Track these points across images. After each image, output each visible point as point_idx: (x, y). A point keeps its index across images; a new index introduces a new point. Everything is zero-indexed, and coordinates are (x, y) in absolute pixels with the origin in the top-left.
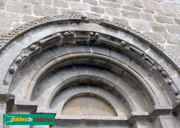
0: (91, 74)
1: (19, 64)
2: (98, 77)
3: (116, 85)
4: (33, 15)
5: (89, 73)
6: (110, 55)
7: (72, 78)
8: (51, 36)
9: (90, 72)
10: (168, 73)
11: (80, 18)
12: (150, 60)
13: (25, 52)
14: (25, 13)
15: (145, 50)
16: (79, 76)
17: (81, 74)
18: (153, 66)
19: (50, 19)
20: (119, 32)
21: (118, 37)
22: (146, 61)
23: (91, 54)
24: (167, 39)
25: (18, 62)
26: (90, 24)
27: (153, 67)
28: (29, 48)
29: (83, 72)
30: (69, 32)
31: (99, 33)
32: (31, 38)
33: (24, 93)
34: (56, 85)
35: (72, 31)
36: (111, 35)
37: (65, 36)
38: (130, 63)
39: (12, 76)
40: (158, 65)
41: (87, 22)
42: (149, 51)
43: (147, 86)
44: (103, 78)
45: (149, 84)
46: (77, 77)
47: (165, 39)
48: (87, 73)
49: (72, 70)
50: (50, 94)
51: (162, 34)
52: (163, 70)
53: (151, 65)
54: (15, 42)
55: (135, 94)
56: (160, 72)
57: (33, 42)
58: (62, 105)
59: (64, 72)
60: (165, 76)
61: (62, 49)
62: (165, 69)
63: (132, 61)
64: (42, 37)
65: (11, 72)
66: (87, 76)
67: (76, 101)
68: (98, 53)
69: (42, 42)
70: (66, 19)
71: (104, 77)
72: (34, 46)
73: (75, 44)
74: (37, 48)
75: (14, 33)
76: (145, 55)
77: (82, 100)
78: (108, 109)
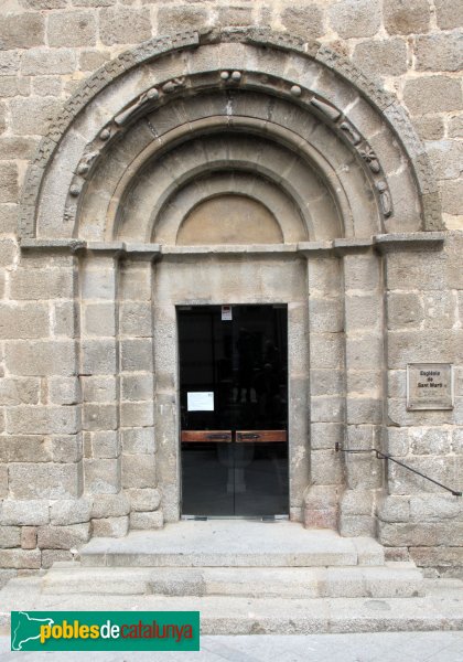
0: (231, 158)
1: (86, 175)
2: (247, 163)
3: (282, 179)
4: (99, 47)
5: (228, 155)
6: (270, 115)
7: (192, 170)
8: (137, 99)
9: (231, 153)
10: (382, 165)
11: (195, 41)
12: (351, 130)
13: (92, 150)
14: (84, 44)
15: (345, 105)
16: (208, 164)
17: (210, 160)
18: (356, 144)
19: (131, 58)
20: (291, 59)
21: (284, 77)
22: (345, 133)
23: (227, 119)
24: (421, 56)
25: (82, 173)
26: (222, 45)
27: (357, 147)
28: (98, 138)
29: (216, 154)
30: (173, 81)
31: (241, 72)
32: (98, 113)
33: (102, 223)
34: (163, 189)
35: (180, 78)
36: (268, 72)
37: (167, 92)
38: (312, 132)
39: (76, 201)
40: (367, 144)
41: (216, 42)
42: (355, 106)
43: (339, 190)
44: (256, 165)
45: (344, 184)
46: (203, 166)
47: (414, 58)
48: (224, 155)
49: (194, 152)
50: (151, 209)
51: (410, 41)
52: (373, 159)
53: (353, 142)
54: (72, 131)
55: (319, 198)
56: (369, 160)
57: (103, 125)
58: (179, 223)
59: (177, 159)
60: (377, 173)
61: (166, 113)
62: (378, 156)
63: (319, 127)
64: (119, 109)
65: (73, 195)
66: (224, 162)
67: (208, 209)
68: (243, 113)
69: (119, 120)
70: (164, 49)
71: (260, 163)
72: (106, 132)
73: (193, 97)
74: (113, 133)
75: (66, 113)
76: (343, 118)
77: (219, 205)
78: (268, 221)
